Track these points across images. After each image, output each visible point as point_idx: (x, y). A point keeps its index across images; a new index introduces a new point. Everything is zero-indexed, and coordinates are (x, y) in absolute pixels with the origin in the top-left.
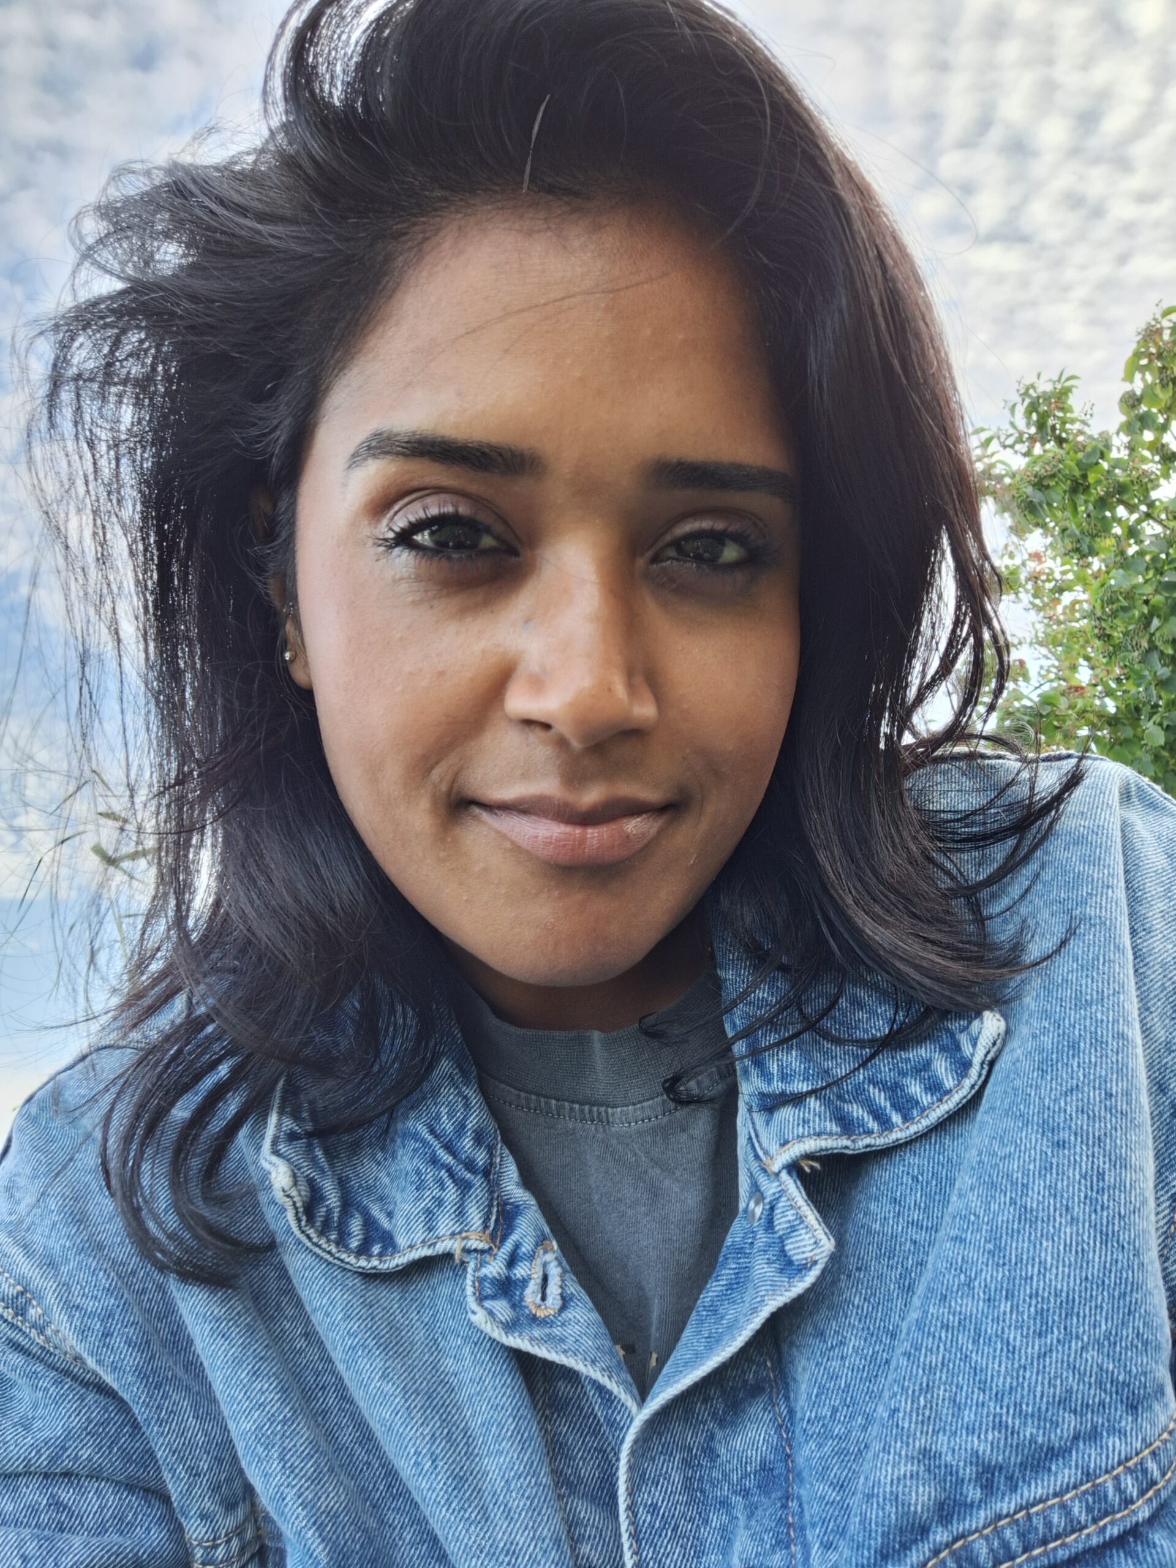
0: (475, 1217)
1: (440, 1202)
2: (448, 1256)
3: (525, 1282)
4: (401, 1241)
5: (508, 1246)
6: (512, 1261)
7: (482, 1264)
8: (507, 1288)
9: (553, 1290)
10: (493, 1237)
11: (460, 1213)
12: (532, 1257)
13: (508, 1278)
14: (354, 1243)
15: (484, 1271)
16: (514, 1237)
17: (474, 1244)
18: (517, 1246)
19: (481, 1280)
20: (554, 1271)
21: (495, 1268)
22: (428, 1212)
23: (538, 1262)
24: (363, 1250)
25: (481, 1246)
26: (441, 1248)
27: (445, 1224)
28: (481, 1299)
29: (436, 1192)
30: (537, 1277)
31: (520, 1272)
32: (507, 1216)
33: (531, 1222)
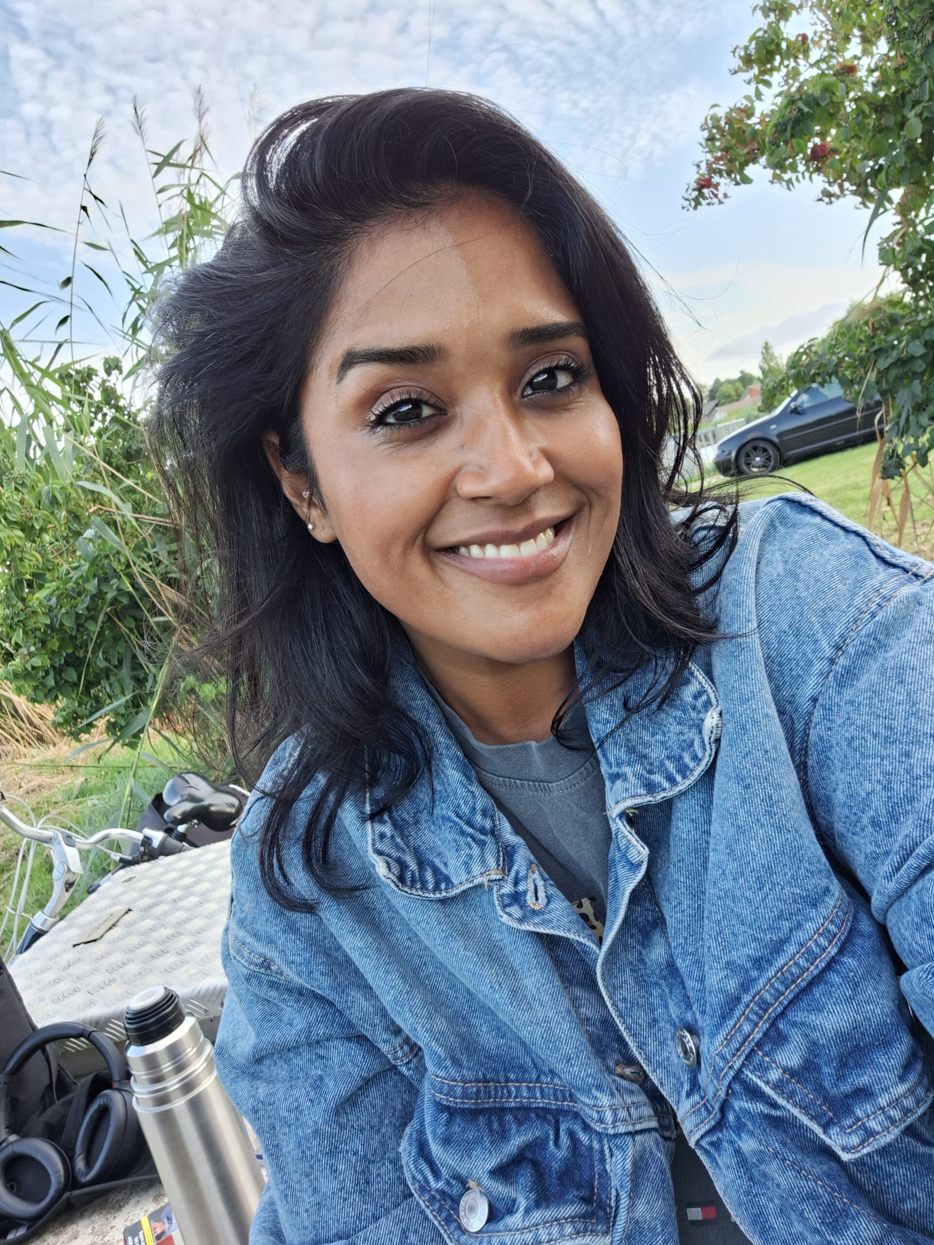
0: (491, 861)
1: (470, 857)
2: (481, 886)
3: (525, 892)
4: (455, 881)
5: (513, 874)
6: (516, 883)
7: (501, 887)
8: (516, 898)
9: (542, 894)
10: (503, 870)
11: (483, 861)
12: (526, 877)
13: (516, 892)
14: (431, 886)
15: (502, 891)
16: (515, 868)
17: (493, 877)
18: (517, 873)
19: (502, 896)
20: (540, 883)
21: (508, 889)
22: (466, 863)
23: (530, 881)
24: (437, 888)
25: (498, 877)
26: (477, 882)
27: (476, 869)
28: (504, 907)
29: (468, 851)
30: (531, 888)
31: (521, 888)
32: (508, 855)
33: (523, 856)
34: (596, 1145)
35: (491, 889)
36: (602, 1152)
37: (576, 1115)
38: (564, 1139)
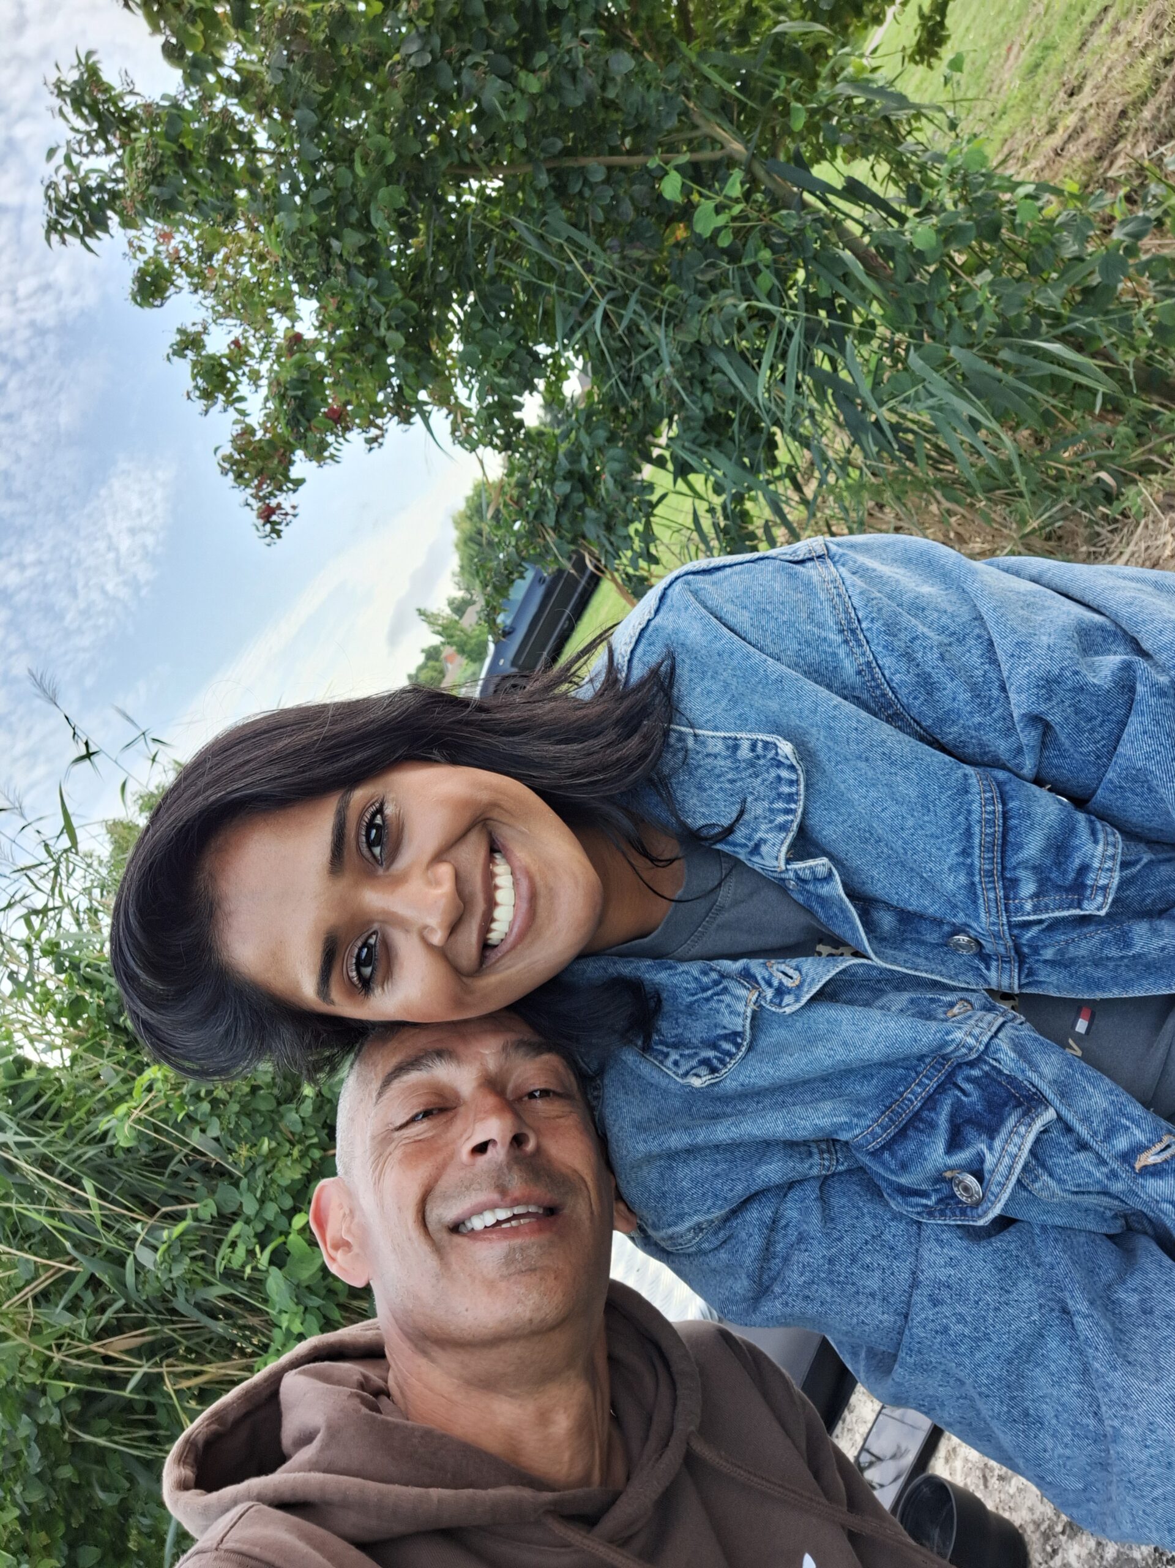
0: (743, 992)
1: (728, 1005)
2: (754, 1012)
3: (781, 983)
4: (739, 1028)
5: (762, 983)
6: (770, 984)
7: (765, 998)
8: (781, 991)
9: (790, 972)
10: (754, 987)
11: (738, 998)
12: (771, 975)
13: (776, 990)
14: (734, 1050)
15: (768, 998)
16: (759, 978)
17: (754, 998)
18: (763, 978)
19: (771, 1001)
20: (783, 967)
21: (769, 993)
22: (731, 1013)
23: (775, 972)
24: (738, 1046)
25: (756, 995)
26: (749, 1014)
27: (740, 1007)
28: (780, 1006)
30: (781, 976)
31: (776, 983)
32: (747, 975)
33: (756, 966)
34: (986, 1068)
35: (761, 1006)
36: (994, 1068)
37: (959, 1066)
38: (967, 1087)
